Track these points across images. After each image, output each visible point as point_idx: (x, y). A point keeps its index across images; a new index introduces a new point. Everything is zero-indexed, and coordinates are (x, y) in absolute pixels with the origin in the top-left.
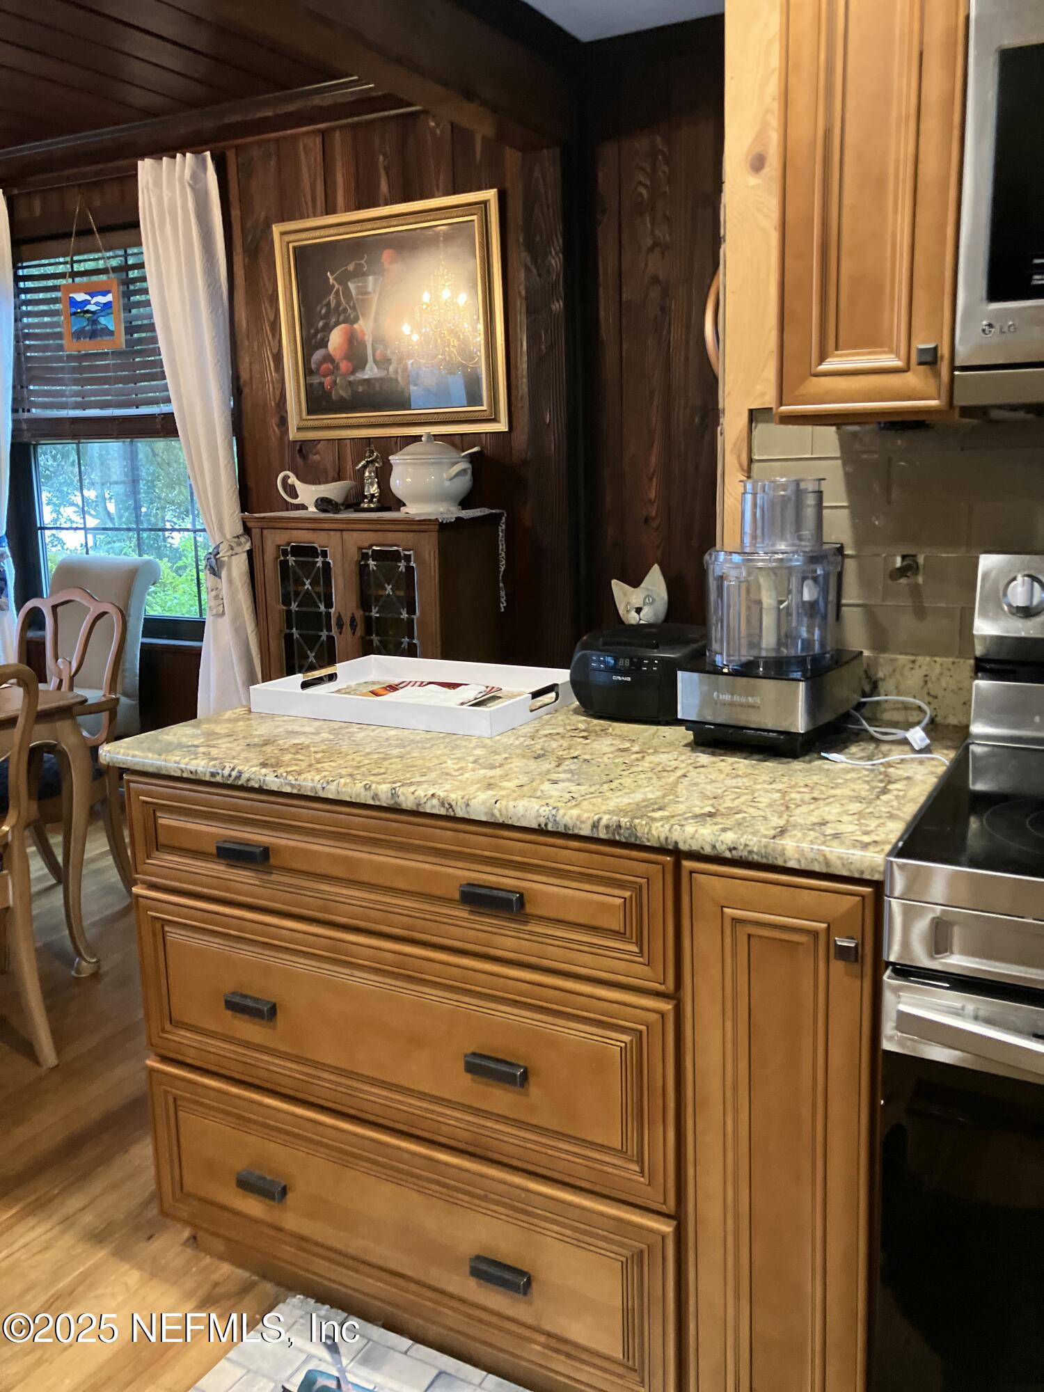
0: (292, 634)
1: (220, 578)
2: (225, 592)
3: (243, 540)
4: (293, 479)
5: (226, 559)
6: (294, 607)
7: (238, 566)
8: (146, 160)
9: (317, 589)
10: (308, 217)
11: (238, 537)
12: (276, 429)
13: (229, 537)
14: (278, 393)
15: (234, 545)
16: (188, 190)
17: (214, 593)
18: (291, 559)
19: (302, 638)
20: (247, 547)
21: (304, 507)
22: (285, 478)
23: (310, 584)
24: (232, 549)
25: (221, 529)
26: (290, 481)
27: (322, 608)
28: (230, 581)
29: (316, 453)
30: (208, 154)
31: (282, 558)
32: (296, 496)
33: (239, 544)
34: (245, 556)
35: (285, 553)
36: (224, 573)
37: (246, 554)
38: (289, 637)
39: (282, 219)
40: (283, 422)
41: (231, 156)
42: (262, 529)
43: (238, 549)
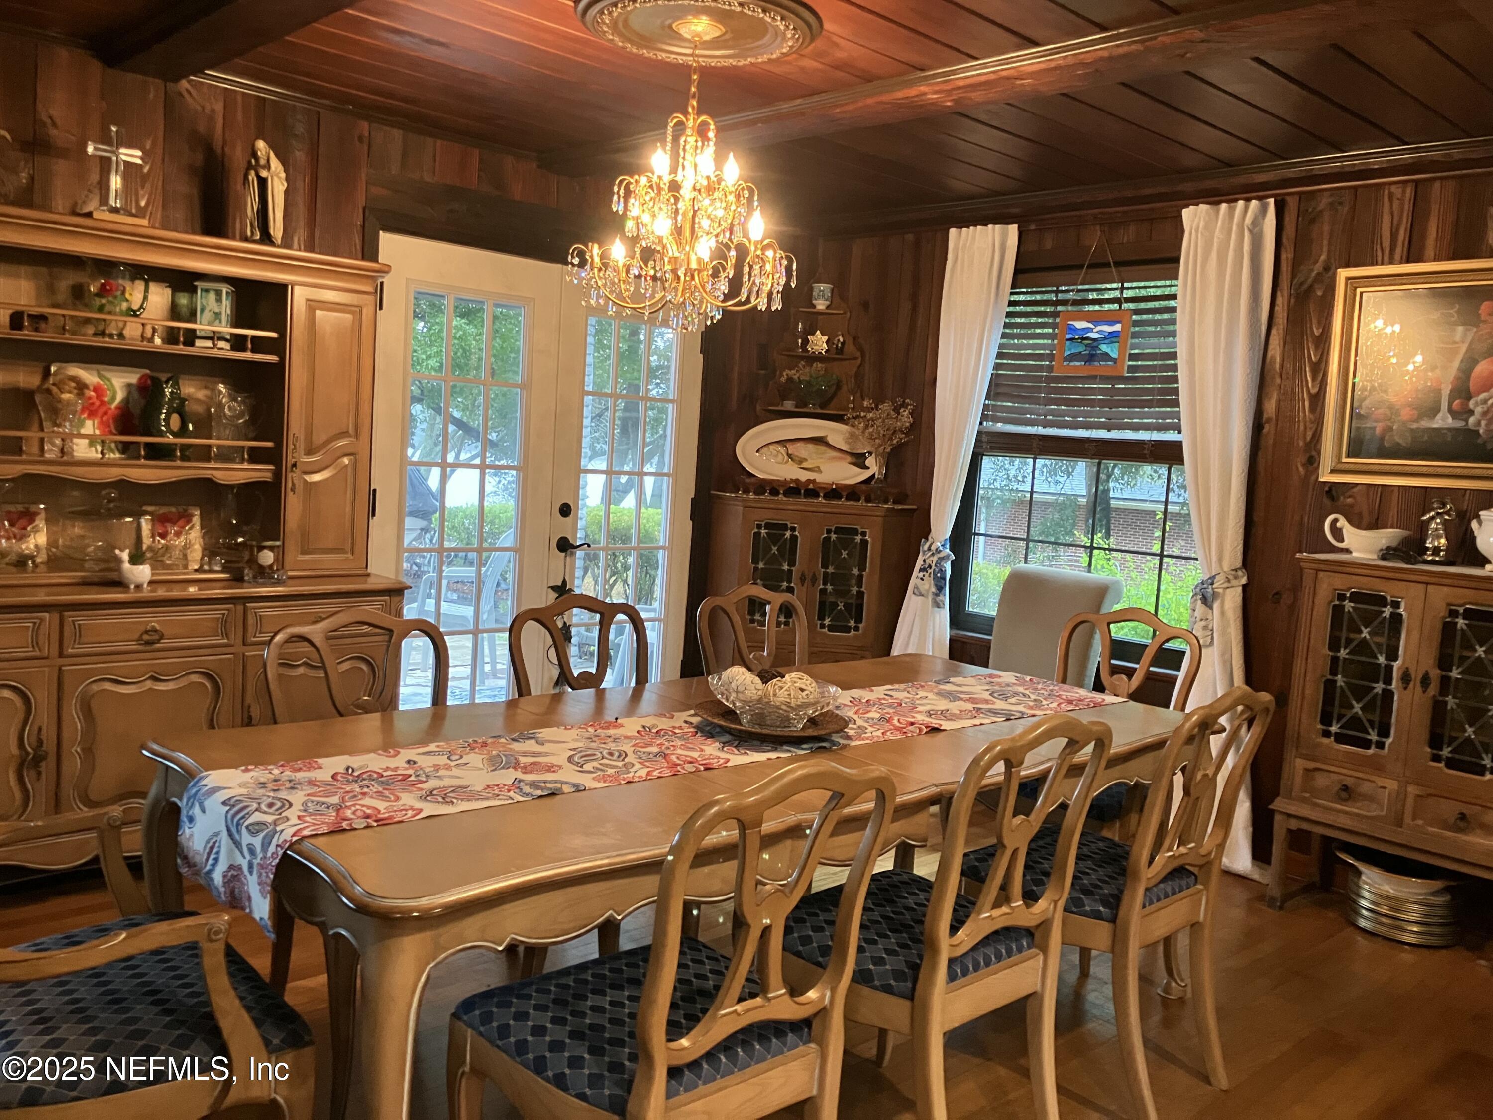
0: (1335, 681)
1: (1211, 608)
2: (1216, 624)
3: (1240, 573)
4: (1342, 522)
5: (1220, 591)
6: (1343, 653)
7: (1232, 600)
8: (1201, 205)
9: (1378, 639)
10: (1382, 264)
11: (1236, 570)
12: (1301, 469)
13: (1226, 569)
14: (1309, 434)
15: (1230, 577)
16: (1246, 233)
17: (1203, 623)
18: (1348, 606)
19: (1349, 688)
20: (1244, 581)
21: (1347, 551)
22: (1336, 521)
23: (1369, 633)
24: (1229, 581)
25: (1220, 560)
26: (1338, 525)
27: (1382, 659)
28: (1223, 613)
29: (1350, 497)
30: (1271, 201)
31: (1337, 603)
32: (1342, 541)
33: (1236, 578)
34: (1240, 590)
35: (1341, 597)
36: (1216, 606)
37: (1241, 588)
38: (1330, 685)
39: (1348, 265)
40: (1312, 462)
41: (1292, 204)
42: (1318, 571)
43: (1234, 582)
